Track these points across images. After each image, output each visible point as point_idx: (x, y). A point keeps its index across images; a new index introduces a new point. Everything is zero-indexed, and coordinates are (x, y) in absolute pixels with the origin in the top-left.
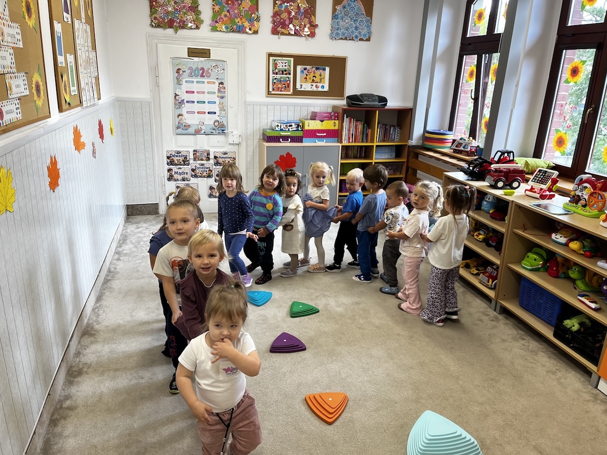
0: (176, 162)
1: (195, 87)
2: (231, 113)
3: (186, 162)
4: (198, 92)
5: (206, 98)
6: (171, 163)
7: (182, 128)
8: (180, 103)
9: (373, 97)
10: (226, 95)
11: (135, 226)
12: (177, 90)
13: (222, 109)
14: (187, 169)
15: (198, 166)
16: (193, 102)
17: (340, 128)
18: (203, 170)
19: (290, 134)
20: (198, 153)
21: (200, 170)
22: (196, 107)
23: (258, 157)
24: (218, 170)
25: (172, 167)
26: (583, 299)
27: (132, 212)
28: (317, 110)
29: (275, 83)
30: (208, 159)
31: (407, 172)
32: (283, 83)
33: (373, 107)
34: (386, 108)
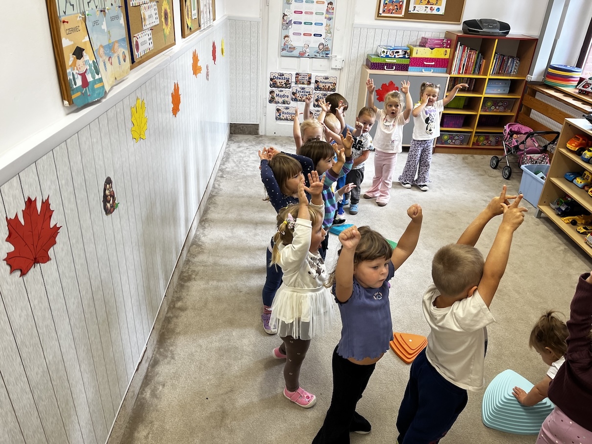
0: (279, 84)
1: (304, 6)
2: (337, 36)
3: (287, 85)
4: (306, 13)
5: (314, 19)
6: (274, 85)
7: (287, 50)
8: (287, 23)
9: (494, 23)
10: (334, 16)
11: (236, 144)
12: (286, 9)
13: (329, 32)
14: (287, 92)
15: (299, 90)
16: (301, 23)
17: (451, 57)
18: (303, 94)
19: (395, 61)
20: (300, 76)
21: (301, 94)
22: (303, 29)
23: (359, 83)
24: (317, 95)
25: (274, 89)
27: (235, 131)
28: (428, 35)
29: (386, 3)
30: (309, 83)
31: (520, 110)
32: (395, 4)
33: (493, 35)
34: (507, 36)
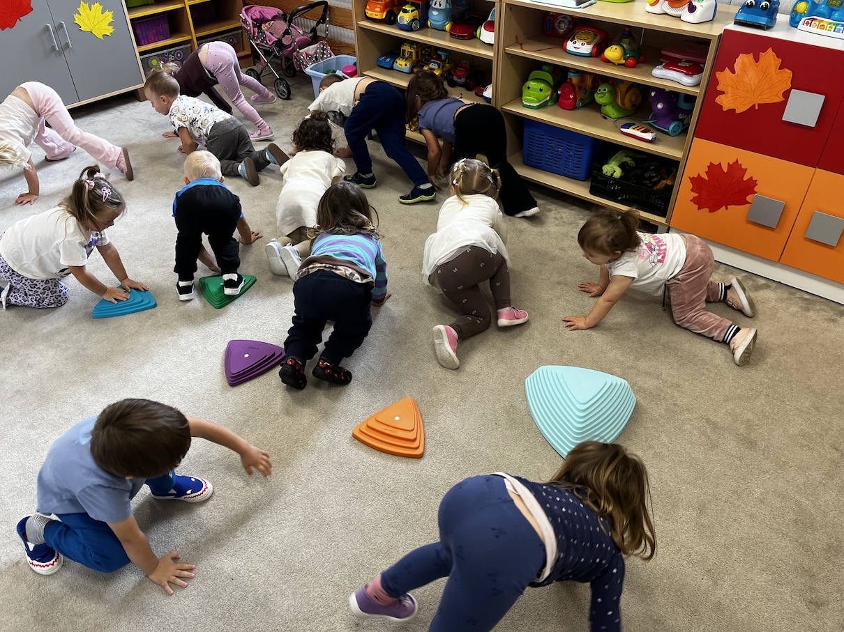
26: (630, 131)
